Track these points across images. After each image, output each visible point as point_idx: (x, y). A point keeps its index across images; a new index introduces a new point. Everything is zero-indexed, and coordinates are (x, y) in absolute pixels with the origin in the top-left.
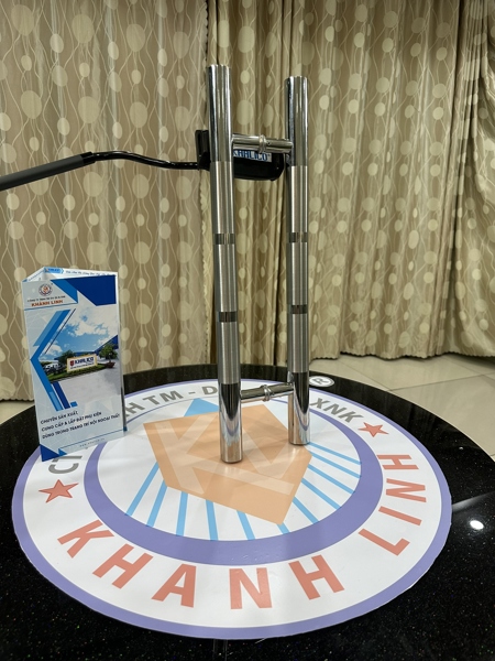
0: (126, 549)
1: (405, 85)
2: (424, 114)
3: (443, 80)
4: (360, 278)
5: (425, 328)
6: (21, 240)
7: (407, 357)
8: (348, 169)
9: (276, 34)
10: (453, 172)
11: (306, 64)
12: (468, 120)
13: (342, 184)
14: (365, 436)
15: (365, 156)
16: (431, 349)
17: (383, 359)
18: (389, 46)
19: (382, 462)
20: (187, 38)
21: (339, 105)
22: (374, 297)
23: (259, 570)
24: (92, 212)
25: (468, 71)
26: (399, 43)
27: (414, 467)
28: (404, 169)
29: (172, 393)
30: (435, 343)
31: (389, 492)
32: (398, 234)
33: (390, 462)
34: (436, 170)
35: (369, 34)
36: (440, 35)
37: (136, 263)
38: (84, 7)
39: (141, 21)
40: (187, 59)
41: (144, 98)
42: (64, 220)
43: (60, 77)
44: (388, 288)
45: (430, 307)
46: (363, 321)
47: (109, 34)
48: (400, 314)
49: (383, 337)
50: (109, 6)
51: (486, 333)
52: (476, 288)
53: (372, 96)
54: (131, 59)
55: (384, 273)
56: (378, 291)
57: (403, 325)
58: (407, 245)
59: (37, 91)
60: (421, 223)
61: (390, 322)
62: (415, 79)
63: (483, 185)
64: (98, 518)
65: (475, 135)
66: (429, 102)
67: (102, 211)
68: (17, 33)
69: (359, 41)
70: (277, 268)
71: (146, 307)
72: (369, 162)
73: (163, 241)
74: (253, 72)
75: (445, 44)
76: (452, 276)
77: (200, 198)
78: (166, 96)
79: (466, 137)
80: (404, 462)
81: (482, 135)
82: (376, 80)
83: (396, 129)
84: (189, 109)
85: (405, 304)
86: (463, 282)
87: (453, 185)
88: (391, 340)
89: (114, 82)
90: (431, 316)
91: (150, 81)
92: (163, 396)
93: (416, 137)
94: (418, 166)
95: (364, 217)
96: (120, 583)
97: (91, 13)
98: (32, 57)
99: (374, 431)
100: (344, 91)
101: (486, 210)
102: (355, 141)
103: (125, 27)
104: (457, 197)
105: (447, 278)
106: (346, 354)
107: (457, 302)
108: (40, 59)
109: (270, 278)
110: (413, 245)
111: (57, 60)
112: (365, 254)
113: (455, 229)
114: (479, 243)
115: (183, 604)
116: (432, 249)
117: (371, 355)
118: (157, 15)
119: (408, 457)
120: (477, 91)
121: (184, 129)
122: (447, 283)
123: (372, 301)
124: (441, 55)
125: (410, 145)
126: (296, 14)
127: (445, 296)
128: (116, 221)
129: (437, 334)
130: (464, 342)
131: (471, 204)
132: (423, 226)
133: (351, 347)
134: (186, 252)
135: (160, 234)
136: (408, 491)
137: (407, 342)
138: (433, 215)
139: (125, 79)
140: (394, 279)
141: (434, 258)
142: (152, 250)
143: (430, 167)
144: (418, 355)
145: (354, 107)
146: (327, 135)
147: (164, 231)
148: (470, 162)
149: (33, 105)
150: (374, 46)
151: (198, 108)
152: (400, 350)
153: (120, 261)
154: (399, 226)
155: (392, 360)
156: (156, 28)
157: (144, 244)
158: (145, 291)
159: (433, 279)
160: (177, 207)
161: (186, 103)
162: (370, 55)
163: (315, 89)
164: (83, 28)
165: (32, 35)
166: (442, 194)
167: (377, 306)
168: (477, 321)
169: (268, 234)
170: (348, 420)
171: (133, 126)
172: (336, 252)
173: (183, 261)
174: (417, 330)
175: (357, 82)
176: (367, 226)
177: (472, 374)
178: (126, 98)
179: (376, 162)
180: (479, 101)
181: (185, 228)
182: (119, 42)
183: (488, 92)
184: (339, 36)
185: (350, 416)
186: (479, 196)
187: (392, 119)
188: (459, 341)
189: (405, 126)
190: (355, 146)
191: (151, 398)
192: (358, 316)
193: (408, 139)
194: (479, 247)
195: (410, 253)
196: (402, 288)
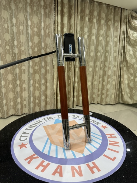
0: (43, 162)
1: (107, 32)
2: (112, 39)
3: (117, 31)
4: (95, 83)
5: (113, 96)
6: (4, 73)
7: (108, 104)
8: (92, 54)
9: (73, 19)
10: (120, 55)
11: (81, 26)
12: (124, 41)
13: (90, 58)
14: (102, 129)
15: (97, 51)
16: (115, 102)
17: (102, 105)
18: (103, 22)
19: (107, 136)
20: (49, 20)
21: (90, 37)
22: (99, 88)
23: (78, 166)
24: (23, 66)
25: (123, 28)
26: (105, 21)
27: (116, 137)
28: (107, 54)
29: (50, 117)
30: (116, 100)
31: (110, 144)
32: (106, 71)
33: (109, 136)
34: (115, 54)
35: (97, 19)
36: (116, 19)
37: (35, 79)
38: (22, 11)
39: (37, 15)
40: (49, 25)
41: (37, 35)
42: (15, 68)
43: (15, 30)
44: (103, 85)
45: (114, 91)
46: (97, 95)
47: (29, 18)
48: (106, 93)
49: (102, 99)
50: (29, 11)
51: (129, 97)
52: (127, 85)
53: (98, 35)
54: (34, 25)
55: (102, 82)
56: (100, 86)
57: (107, 96)
58: (108, 74)
59: (8, 33)
60: (111, 68)
61: (104, 95)
62: (109, 30)
63: (128, 58)
64: (34, 153)
65: (125, 45)
66: (113, 37)
67: (26, 65)
68: (3, 18)
69: (95, 21)
70: (73, 80)
71: (38, 91)
72: (98, 52)
73: (43, 73)
74: (67, 29)
75: (117, 21)
76: (120, 82)
77: (53, 62)
78: (44, 35)
79: (123, 46)
80: (113, 136)
81: (127, 45)
82: (99, 31)
83: (105, 43)
84: (50, 38)
85: (108, 90)
86: (123, 84)
87: (120, 58)
88: (104, 100)
89: (30, 31)
90: (115, 93)
91: (39, 31)
92: (47, 118)
93: (110, 46)
94: (111, 53)
95: (96, 67)
96: (43, 171)
97: (23, 13)
98: (7, 24)
99: (104, 127)
100: (91, 34)
101: (129, 65)
102: (94, 47)
103: (33, 16)
104: (121, 61)
105: (119, 83)
106: (92, 103)
107: (121, 89)
108: (10, 25)
109: (72, 83)
110: (109, 74)
111: (14, 25)
112: (97, 77)
113: (121, 70)
114: (127, 73)
115: (60, 176)
116: (115, 75)
117: (99, 104)
118: (41, 14)
119: (114, 134)
120: (126, 34)
121: (48, 43)
122: (119, 84)
123: (99, 89)
124: (116, 24)
125: (108, 48)
126: (78, 13)
127: (118, 88)
128: (30, 68)
129: (116, 98)
130: (124, 100)
131: (125, 63)
132: (112, 69)
133: (93, 101)
134: (49, 76)
135: (42, 72)
136: (115, 144)
137: (108, 100)
138: (115, 66)
139: (33, 30)
140: (105, 83)
141: (115, 78)
142: (40, 76)
143: (114, 54)
144: (111, 104)
145: (94, 38)
146: (87, 45)
147: (43, 71)
148: (124, 52)
149: (7, 37)
150: (99, 22)
151: (52, 38)
152: (107, 102)
153: (31, 79)
154: (106, 69)
155: (104, 105)
156: (41, 17)
157: (38, 74)
158: (37, 87)
159: (115, 83)
160: (46, 64)
161: (49, 36)
162: (98, 24)
163: (83, 33)
164: (21, 17)
165: (7, 18)
166: (117, 61)
167: (100, 90)
168: (127, 94)
169: (71, 71)
170: (97, 124)
171: (34, 43)
172: (89, 76)
173: (48, 79)
174: (111, 97)
175: (94, 31)
176: (97, 69)
177: (126, 109)
178: (33, 35)
179: (100, 52)
180: (126, 36)
181: (48, 70)
182: (31, 21)
183: (129, 34)
184: (90, 19)
185: (98, 123)
186: (127, 61)
187: (104, 41)
188: (122, 100)
189: (107, 43)
190: (94, 48)
191: (44, 119)
192: (95, 93)
193: (108, 46)
194: (127, 75)
195: (109, 76)
196: (107, 86)
